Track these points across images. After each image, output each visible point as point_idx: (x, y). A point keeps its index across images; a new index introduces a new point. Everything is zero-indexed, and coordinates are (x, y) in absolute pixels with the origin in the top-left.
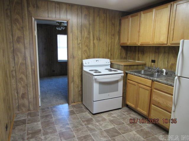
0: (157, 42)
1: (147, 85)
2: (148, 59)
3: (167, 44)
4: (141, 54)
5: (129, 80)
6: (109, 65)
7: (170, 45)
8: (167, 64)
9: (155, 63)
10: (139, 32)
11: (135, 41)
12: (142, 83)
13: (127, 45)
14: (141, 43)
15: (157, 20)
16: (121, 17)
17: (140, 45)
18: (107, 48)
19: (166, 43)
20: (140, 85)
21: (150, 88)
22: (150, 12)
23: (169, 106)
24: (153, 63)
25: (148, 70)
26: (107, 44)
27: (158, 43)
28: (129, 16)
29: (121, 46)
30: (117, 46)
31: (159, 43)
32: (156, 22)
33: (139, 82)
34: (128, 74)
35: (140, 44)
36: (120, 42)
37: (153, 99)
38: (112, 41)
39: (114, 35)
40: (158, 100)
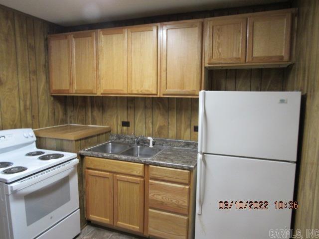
0: (138, 90)
1: (135, 173)
2: (115, 120)
3: (157, 95)
4: (99, 111)
5: (89, 169)
6: (33, 142)
7: (162, 96)
8: (153, 128)
9: (129, 126)
10: (97, 69)
11: (90, 88)
12: (123, 171)
13: (69, 94)
14: (104, 90)
15: (133, 50)
16: (48, 33)
17: (100, 95)
18: (21, 101)
19: (154, 92)
20: (118, 176)
21: (142, 179)
22: (118, 33)
23: (183, 204)
24: (125, 128)
25: (118, 141)
26: (21, 92)
27: (140, 93)
28: (71, 35)
29: (54, 96)
30: (44, 97)
31: (141, 91)
32: (133, 53)
33: (116, 170)
34: (87, 157)
35: (102, 94)
36: (49, 89)
37: (150, 198)
38: (32, 85)
39: (35, 72)
40: (159, 198)
